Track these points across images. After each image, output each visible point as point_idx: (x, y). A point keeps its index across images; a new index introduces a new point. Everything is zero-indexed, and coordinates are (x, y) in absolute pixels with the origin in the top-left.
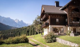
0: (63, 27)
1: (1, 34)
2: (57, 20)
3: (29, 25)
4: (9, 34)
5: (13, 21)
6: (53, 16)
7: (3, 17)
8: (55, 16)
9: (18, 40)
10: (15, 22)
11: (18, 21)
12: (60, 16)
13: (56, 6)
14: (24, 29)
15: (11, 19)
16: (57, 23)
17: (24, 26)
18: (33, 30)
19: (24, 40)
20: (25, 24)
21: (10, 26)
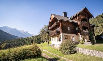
0: (74, 36)
1: (6, 43)
2: (69, 29)
3: (33, 36)
4: (14, 44)
5: (19, 32)
6: (64, 24)
7: (10, 28)
8: (67, 24)
9: (24, 53)
10: (21, 33)
11: (24, 32)
12: (71, 25)
13: (64, 16)
14: (28, 39)
15: (18, 30)
16: (68, 31)
17: (28, 36)
18: (36, 40)
19: (36, 52)
20: (29, 34)
21: (16, 36)
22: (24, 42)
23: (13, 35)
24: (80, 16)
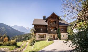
1: (17, 38)
2: (42, 30)
4: (22, 38)
5: (25, 29)
11: (29, 28)
13: (43, 19)
16: (41, 31)
22: (29, 37)
23: (21, 32)
24: (49, 20)
